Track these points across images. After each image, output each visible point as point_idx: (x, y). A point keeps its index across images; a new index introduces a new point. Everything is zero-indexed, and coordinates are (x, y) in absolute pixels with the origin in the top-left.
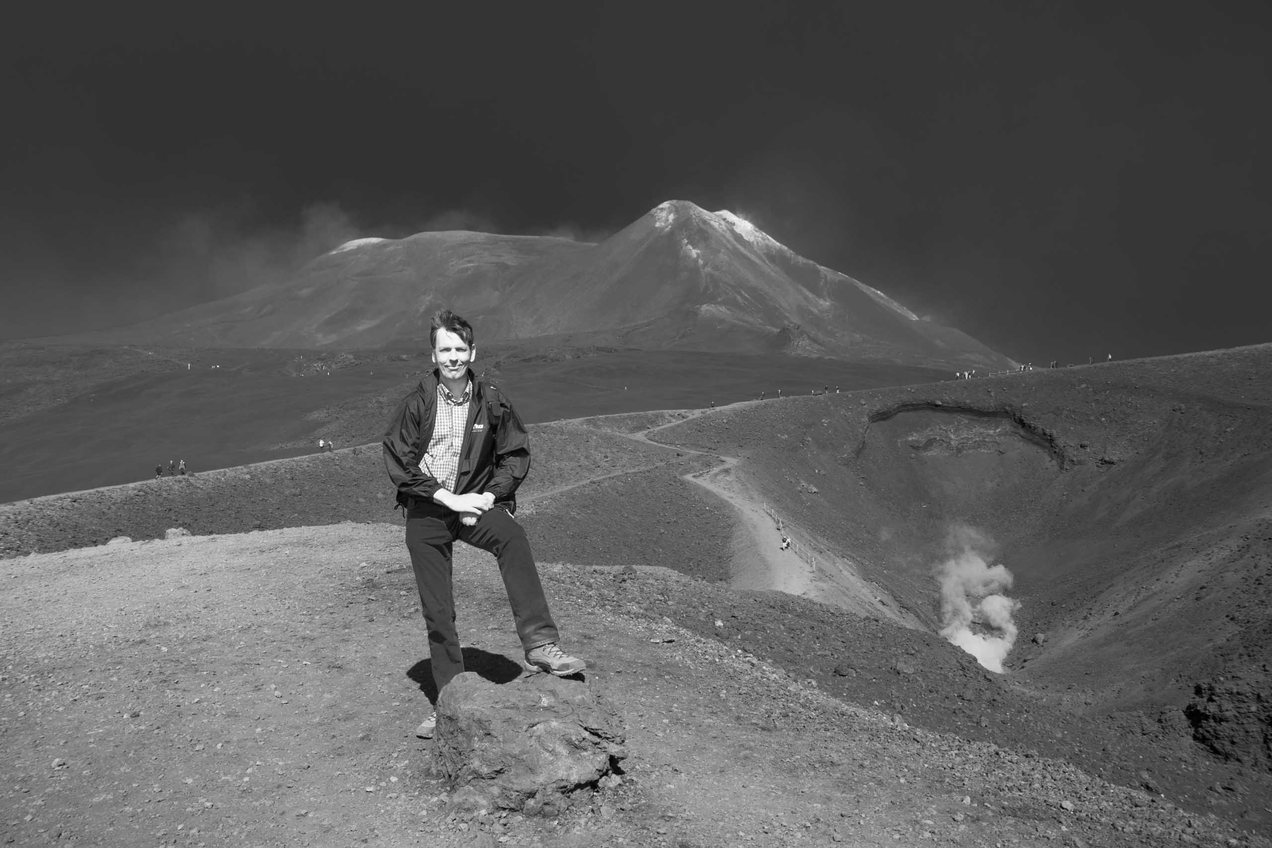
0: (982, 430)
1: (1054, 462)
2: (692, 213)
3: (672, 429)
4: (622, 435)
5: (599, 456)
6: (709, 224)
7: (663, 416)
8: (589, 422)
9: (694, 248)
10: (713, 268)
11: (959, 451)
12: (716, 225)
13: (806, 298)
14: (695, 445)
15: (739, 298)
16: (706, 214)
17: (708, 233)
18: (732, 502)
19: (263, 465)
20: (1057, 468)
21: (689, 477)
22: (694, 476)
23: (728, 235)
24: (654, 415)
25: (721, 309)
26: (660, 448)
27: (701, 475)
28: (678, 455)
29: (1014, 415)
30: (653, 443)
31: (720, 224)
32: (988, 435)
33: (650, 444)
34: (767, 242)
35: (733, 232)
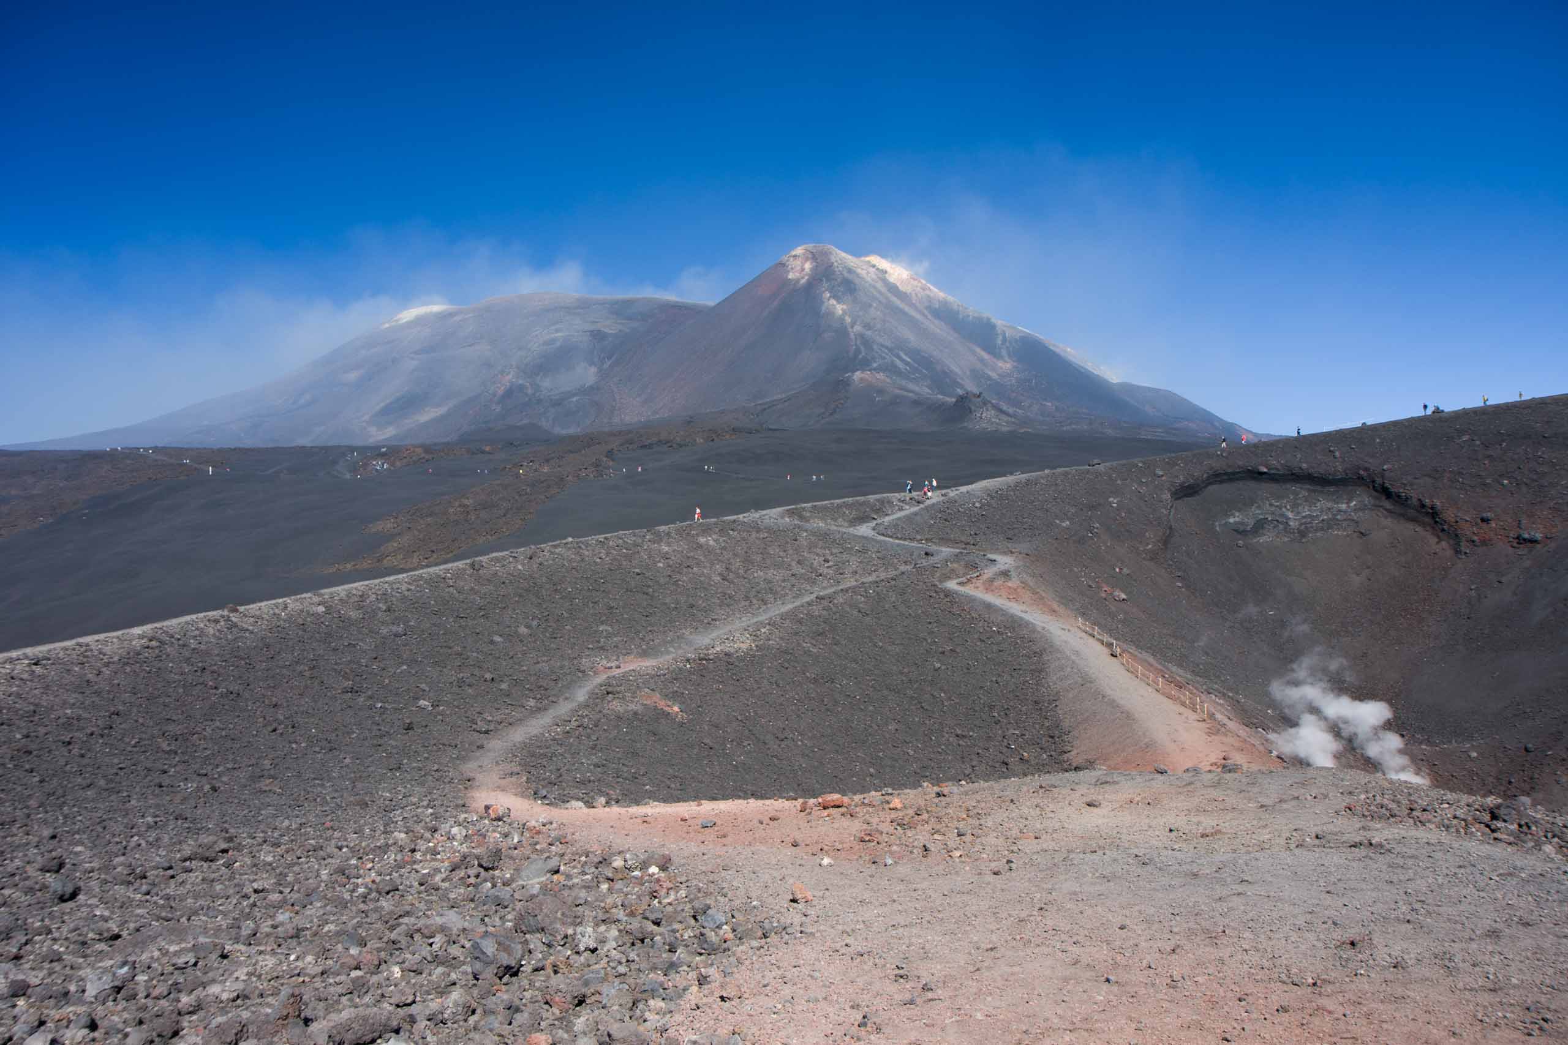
0: (1329, 505)
1: (1444, 543)
2: (833, 259)
3: (909, 519)
4: (841, 529)
5: (817, 561)
6: (855, 272)
7: (890, 502)
8: (791, 513)
9: (839, 303)
10: (864, 327)
11: (1303, 534)
12: (863, 273)
13: (982, 360)
14: (945, 541)
15: (898, 362)
16: (850, 260)
17: (855, 284)
18: (1027, 617)
19: (341, 590)
20: (1449, 553)
21: (952, 585)
22: (959, 584)
23: (879, 285)
24: (878, 500)
25: (877, 375)
26: (898, 545)
27: (969, 580)
28: (927, 554)
29: (1374, 482)
30: (887, 539)
31: (868, 273)
32: (1340, 511)
33: (884, 541)
34: (927, 292)
35: (885, 281)
